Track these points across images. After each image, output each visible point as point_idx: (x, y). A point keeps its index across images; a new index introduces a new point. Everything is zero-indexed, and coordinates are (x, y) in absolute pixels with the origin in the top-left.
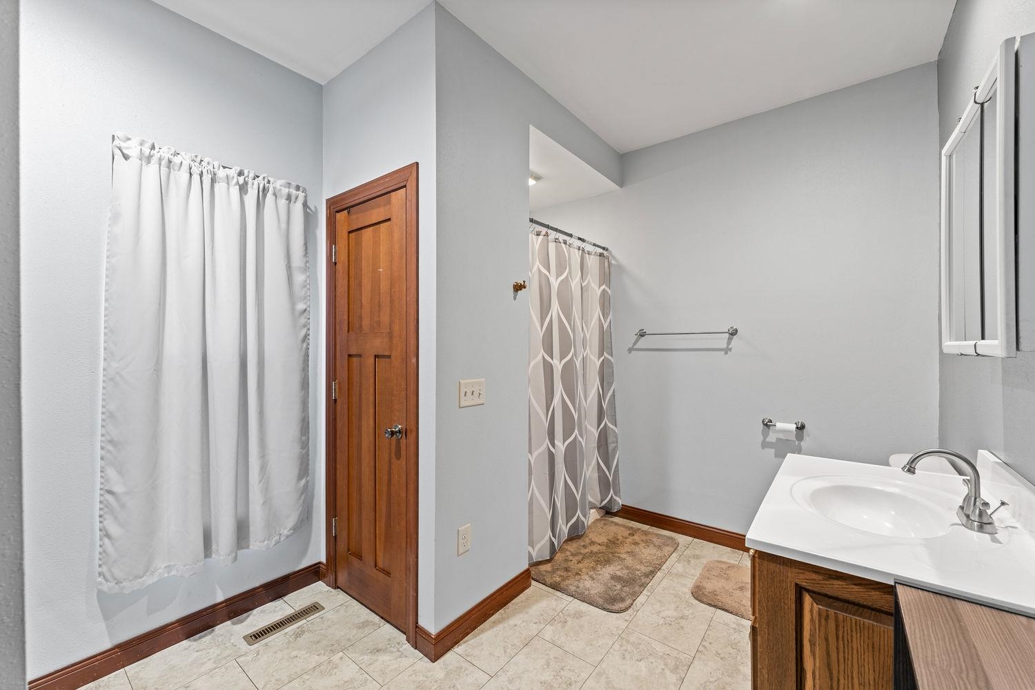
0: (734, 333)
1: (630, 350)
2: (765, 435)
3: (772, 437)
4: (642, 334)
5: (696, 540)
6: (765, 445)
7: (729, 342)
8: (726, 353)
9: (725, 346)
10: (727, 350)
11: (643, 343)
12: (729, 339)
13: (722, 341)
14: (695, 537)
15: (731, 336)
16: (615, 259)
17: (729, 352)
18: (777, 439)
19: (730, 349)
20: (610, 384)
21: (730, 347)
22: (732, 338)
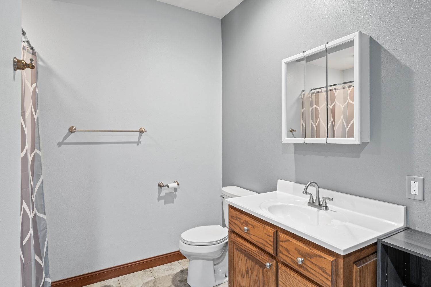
0: (142, 132)
1: (60, 144)
2: (159, 192)
3: (163, 194)
4: (72, 130)
5: (120, 278)
6: (160, 198)
7: (139, 138)
8: (138, 145)
9: (137, 140)
10: (138, 143)
11: (72, 138)
12: (140, 135)
13: (135, 136)
14: (118, 276)
15: (141, 134)
16: (42, 60)
17: (140, 144)
18: (165, 193)
19: (140, 142)
20: (39, 177)
21: (140, 140)
22: (141, 135)
